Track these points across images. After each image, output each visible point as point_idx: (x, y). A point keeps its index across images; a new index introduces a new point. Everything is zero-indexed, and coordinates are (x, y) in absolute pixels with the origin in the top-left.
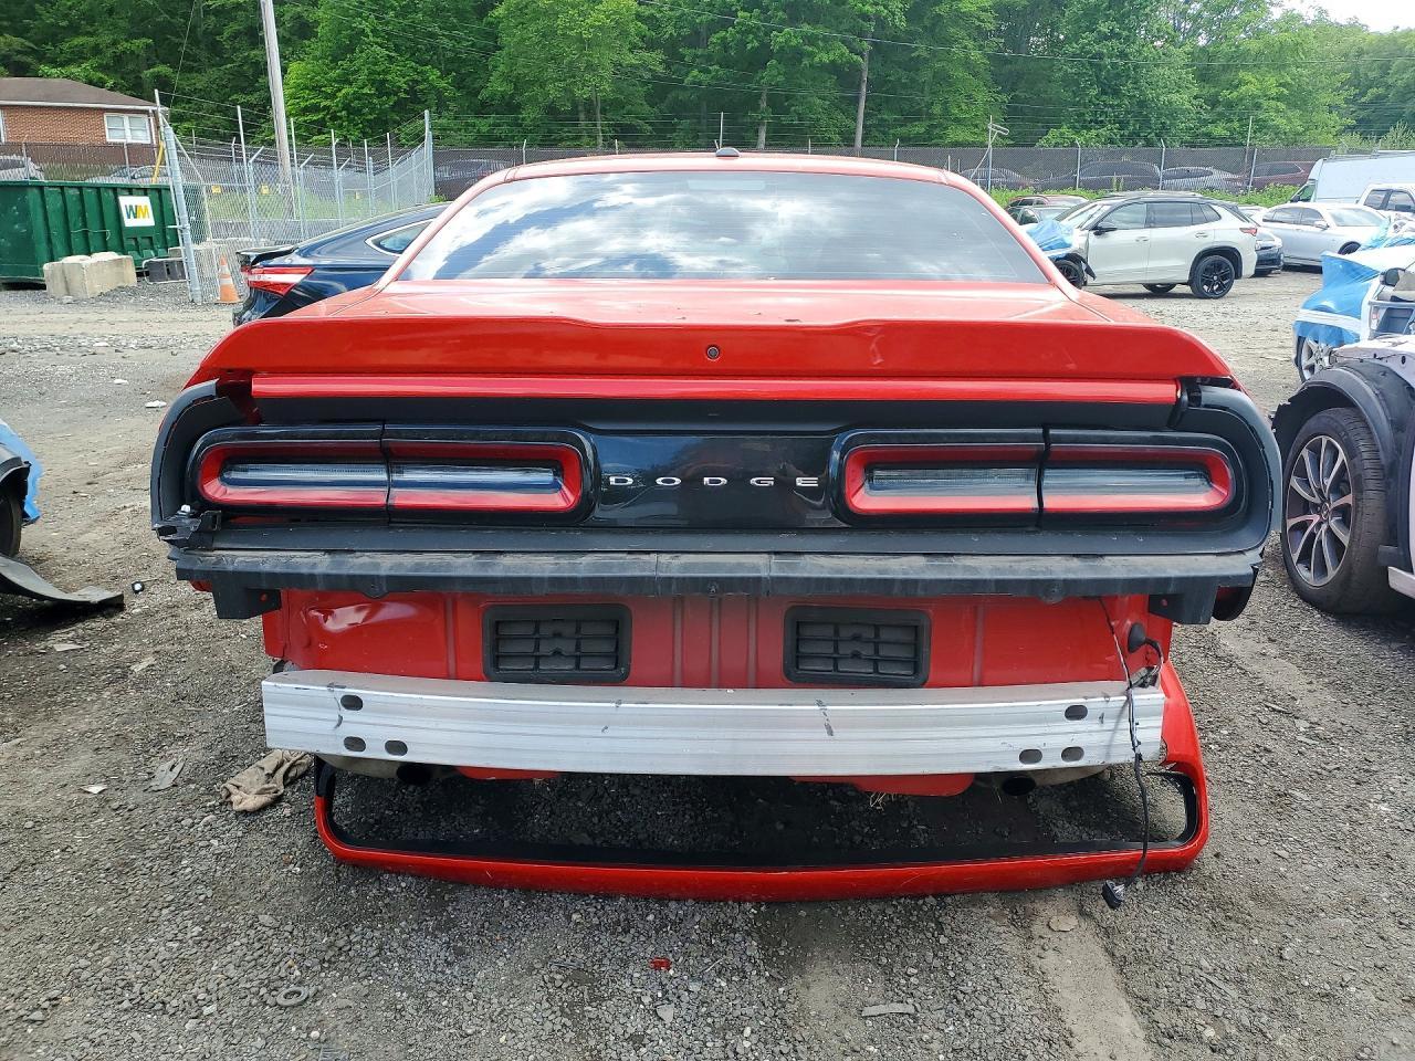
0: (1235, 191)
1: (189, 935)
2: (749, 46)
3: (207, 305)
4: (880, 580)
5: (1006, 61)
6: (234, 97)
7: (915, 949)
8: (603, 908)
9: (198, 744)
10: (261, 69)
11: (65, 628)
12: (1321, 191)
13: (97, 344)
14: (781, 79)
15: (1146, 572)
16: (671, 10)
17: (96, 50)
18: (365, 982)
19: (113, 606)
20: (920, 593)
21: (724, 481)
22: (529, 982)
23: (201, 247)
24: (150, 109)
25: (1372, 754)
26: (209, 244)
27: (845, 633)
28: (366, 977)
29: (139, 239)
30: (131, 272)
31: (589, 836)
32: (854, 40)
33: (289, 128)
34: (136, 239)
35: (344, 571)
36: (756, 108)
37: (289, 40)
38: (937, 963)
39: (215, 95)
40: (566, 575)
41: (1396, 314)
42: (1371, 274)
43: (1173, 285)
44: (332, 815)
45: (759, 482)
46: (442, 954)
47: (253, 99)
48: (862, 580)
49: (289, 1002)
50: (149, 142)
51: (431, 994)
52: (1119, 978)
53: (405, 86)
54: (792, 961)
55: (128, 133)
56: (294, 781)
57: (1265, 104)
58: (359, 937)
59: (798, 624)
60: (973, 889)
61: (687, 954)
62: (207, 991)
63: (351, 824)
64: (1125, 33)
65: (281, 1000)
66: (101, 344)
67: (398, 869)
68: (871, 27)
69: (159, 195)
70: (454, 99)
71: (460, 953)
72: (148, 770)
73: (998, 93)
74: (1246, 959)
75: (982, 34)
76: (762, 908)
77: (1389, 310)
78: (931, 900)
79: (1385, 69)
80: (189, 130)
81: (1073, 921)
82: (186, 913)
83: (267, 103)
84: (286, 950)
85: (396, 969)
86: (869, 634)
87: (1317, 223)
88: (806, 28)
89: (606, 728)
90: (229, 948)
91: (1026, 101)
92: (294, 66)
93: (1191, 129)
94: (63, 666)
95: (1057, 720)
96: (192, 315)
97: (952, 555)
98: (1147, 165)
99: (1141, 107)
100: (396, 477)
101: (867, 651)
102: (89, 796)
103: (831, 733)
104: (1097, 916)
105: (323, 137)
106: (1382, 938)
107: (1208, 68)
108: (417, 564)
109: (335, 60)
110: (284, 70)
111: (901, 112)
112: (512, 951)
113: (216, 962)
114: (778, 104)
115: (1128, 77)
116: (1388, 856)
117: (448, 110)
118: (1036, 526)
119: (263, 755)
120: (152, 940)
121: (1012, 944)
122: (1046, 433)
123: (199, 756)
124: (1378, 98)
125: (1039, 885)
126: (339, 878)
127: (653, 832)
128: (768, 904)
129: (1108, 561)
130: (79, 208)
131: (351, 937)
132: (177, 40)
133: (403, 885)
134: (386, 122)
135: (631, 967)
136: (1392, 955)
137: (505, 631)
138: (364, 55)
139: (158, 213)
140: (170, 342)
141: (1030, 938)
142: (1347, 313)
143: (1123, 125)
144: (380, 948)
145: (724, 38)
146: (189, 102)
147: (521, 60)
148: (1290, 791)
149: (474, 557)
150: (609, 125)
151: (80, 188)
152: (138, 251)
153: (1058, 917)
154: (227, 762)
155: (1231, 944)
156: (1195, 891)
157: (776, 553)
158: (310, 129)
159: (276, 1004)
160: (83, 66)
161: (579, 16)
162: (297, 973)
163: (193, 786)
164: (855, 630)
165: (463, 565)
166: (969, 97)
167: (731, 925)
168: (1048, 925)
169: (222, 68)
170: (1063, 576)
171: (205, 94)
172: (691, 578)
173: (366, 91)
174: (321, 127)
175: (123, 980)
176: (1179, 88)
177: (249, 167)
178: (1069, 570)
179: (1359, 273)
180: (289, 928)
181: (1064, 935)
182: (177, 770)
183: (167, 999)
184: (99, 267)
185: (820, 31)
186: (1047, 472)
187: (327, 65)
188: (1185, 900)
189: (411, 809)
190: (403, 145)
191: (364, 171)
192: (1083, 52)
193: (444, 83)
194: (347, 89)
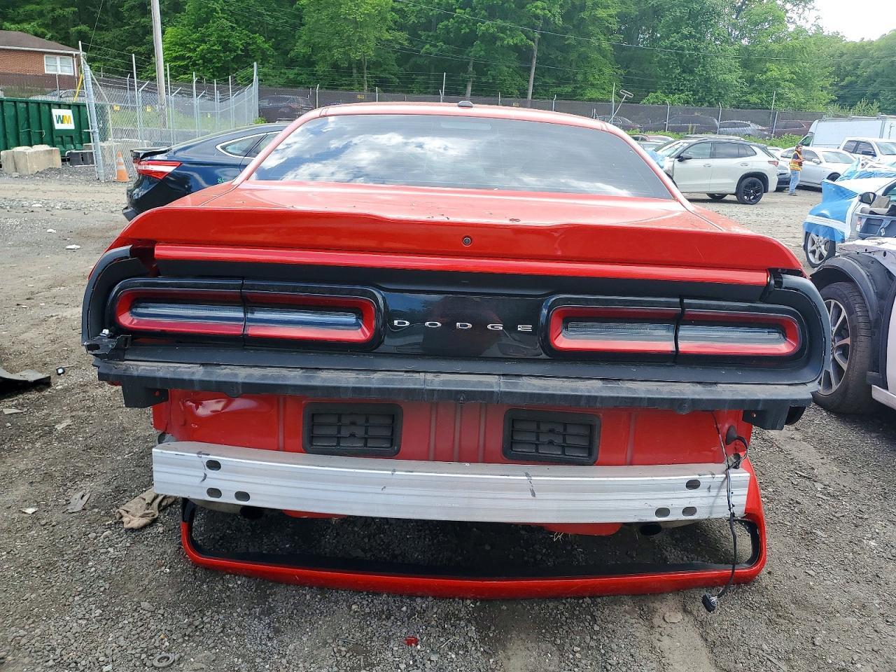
0: (763, 137)
1: (93, 615)
2: (463, 31)
3: (108, 182)
4: (573, 395)
5: (624, 49)
6: (129, 48)
7: (578, 633)
8: (372, 601)
9: (100, 480)
10: (149, 31)
11: (11, 398)
12: (816, 139)
13: (34, 205)
14: (482, 53)
15: (744, 395)
16: (414, 6)
17: (41, 14)
18: (213, 651)
19: (43, 384)
20: (598, 405)
21: (470, 326)
22: (325, 652)
23: (105, 144)
24: (74, 53)
25: (863, 507)
26: (111, 142)
27: (544, 427)
28: (213, 647)
29: (64, 137)
30: (58, 158)
31: (362, 551)
32: (529, 31)
33: (166, 70)
34: (62, 137)
35: (214, 378)
36: (466, 72)
37: (167, 13)
38: (593, 644)
39: (116, 46)
40: (364, 386)
41: (872, 222)
42: (853, 195)
43: (725, 195)
44: (192, 532)
45: (492, 327)
46: (265, 632)
47: (141, 49)
48: (561, 395)
49: (161, 665)
50: (72, 74)
51: (258, 660)
52: (710, 655)
53: (241, 47)
54: (498, 641)
55: (59, 67)
56: (165, 508)
57: (782, 84)
58: (209, 619)
59: (513, 420)
60: (616, 593)
61: (429, 635)
62: (106, 655)
63: (204, 539)
64: (698, 35)
65: (156, 663)
66: (37, 205)
67: (236, 572)
68: (540, 23)
69: (79, 109)
70: (273, 56)
71: (277, 631)
72: (66, 498)
73: (618, 68)
74: (791, 645)
75: (609, 31)
76: (478, 604)
77: (868, 219)
78: (588, 600)
79: (856, 65)
80: (99, 68)
81: (680, 616)
82: (91, 599)
83: (151, 52)
84: (159, 627)
85: (234, 642)
86: (560, 429)
87: (814, 160)
88: (499, 22)
89: (385, 487)
90: (120, 625)
91: (636, 75)
92: (169, 30)
93: (737, 97)
94: (9, 424)
95: (680, 489)
96: (98, 189)
97: (619, 380)
98: (710, 119)
99: (707, 82)
100: (249, 316)
101: (558, 440)
102: (26, 515)
103: (534, 495)
104: (695, 613)
105: (186, 76)
106: (876, 631)
107: (748, 60)
108: (263, 375)
109: (196, 27)
110: (163, 32)
111: (557, 78)
112: (312, 630)
113: (111, 635)
114: (481, 69)
115: (699, 63)
116: (878, 576)
117: (268, 63)
118: (674, 362)
119: (144, 489)
120: (68, 618)
121: (640, 632)
122: (681, 301)
123: (101, 489)
124: (851, 83)
125: (657, 592)
126: (196, 577)
127: (405, 550)
128: (482, 601)
129: (720, 387)
130: (26, 116)
131: (204, 619)
132: (93, 10)
133: (239, 582)
134: (228, 69)
135: (392, 643)
136: (883, 643)
137: (318, 420)
138: (215, 25)
139: (77, 120)
140: (83, 206)
141: (652, 627)
142: (837, 219)
143: (695, 93)
144: (224, 627)
145: (447, 26)
146: (99, 49)
147: (317, 33)
148: (814, 531)
149: (301, 371)
150: (372, 77)
151: (27, 103)
152: (63, 144)
153: (669, 613)
154: (120, 494)
155: (781, 634)
156: (757, 598)
157: (503, 375)
158: (179, 71)
159: (153, 665)
160: (32, 24)
161: (355, 7)
162: (167, 644)
163: (96, 510)
164: (550, 426)
165: (292, 376)
166: (600, 70)
167: (457, 615)
168: (664, 619)
169: (122, 29)
170: (691, 397)
171: (110, 45)
172: (448, 390)
173: (215, 48)
174: (185, 70)
175: (49, 645)
176: (730, 72)
177: (138, 94)
178: (695, 393)
179: (844, 194)
180: (161, 611)
181: (673, 626)
182: (85, 498)
183: (78, 660)
184: (37, 154)
185: (508, 24)
186: (682, 327)
187: (191, 30)
188: (751, 603)
189: (244, 530)
190: (238, 84)
191: (213, 99)
192: (672, 46)
193: (266, 46)
194: (203, 46)
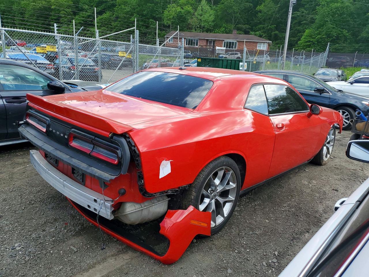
7: (97, 244)
17: (263, 28)
24: (268, 42)
37: (308, 24)
55: (261, 47)
70: (350, 39)
92: (307, 31)
109: (318, 29)
135: (63, 222)
138: (326, 27)
141: (116, 256)
151: (231, 61)
160: (259, 32)
174: (309, 46)
187: (315, 30)
193: (347, 34)
194: (319, 36)
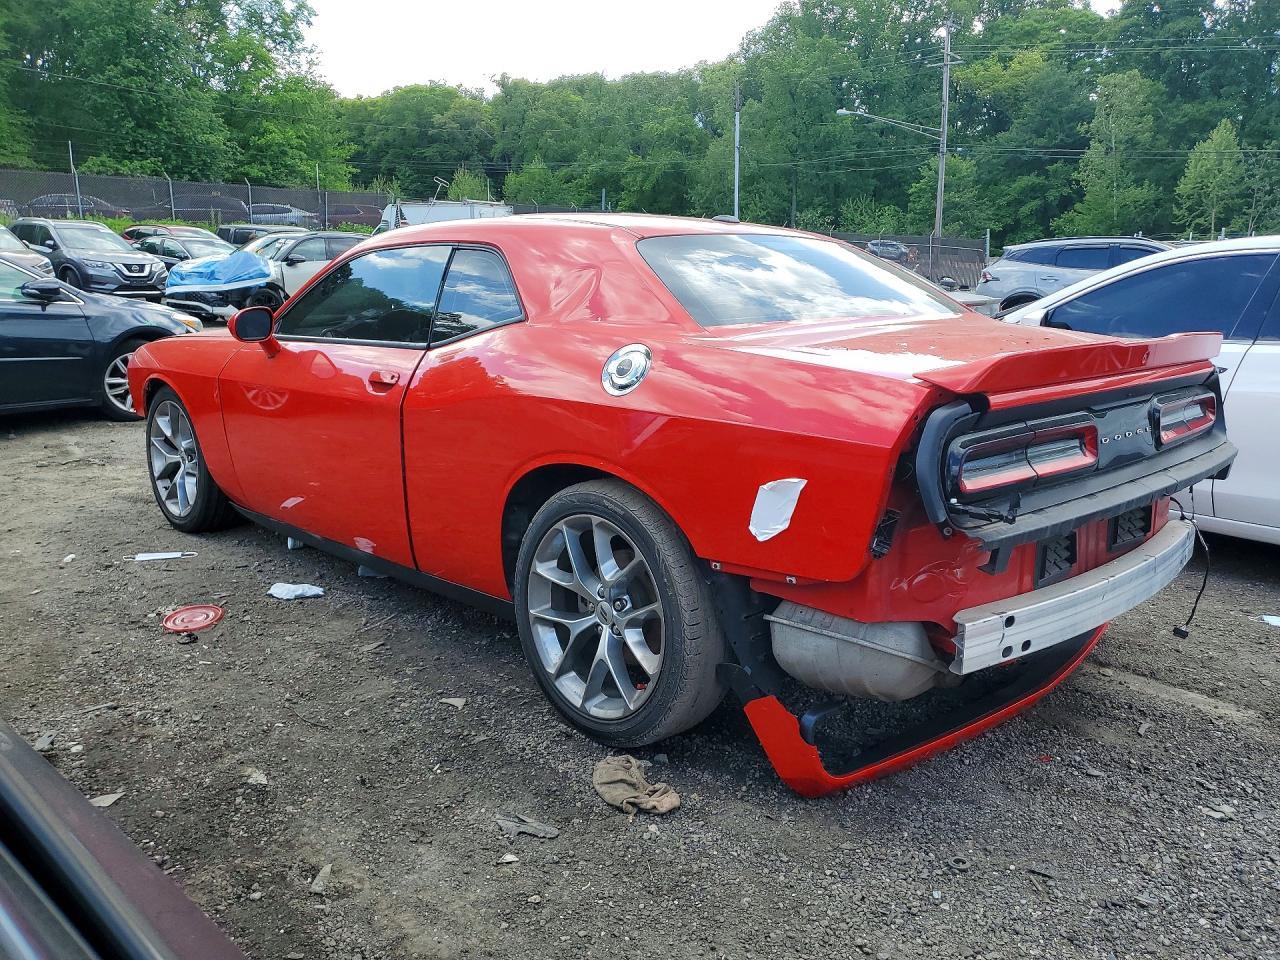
22: (1022, 795)
58: (916, 823)
61: (1047, 749)
64: (150, 72)
73: (22, 115)
81: (1108, 670)
89: (1104, 596)
90: (867, 869)
93: (230, 168)
98: (233, 201)
99: (180, 143)
115: (162, 114)
123: (517, 806)
131: (912, 825)
143: (165, 158)
144: (937, 821)
153: (1101, 670)
176: (212, 130)
180: (869, 843)
181: (1115, 676)
192: (111, 84)
